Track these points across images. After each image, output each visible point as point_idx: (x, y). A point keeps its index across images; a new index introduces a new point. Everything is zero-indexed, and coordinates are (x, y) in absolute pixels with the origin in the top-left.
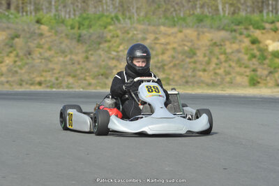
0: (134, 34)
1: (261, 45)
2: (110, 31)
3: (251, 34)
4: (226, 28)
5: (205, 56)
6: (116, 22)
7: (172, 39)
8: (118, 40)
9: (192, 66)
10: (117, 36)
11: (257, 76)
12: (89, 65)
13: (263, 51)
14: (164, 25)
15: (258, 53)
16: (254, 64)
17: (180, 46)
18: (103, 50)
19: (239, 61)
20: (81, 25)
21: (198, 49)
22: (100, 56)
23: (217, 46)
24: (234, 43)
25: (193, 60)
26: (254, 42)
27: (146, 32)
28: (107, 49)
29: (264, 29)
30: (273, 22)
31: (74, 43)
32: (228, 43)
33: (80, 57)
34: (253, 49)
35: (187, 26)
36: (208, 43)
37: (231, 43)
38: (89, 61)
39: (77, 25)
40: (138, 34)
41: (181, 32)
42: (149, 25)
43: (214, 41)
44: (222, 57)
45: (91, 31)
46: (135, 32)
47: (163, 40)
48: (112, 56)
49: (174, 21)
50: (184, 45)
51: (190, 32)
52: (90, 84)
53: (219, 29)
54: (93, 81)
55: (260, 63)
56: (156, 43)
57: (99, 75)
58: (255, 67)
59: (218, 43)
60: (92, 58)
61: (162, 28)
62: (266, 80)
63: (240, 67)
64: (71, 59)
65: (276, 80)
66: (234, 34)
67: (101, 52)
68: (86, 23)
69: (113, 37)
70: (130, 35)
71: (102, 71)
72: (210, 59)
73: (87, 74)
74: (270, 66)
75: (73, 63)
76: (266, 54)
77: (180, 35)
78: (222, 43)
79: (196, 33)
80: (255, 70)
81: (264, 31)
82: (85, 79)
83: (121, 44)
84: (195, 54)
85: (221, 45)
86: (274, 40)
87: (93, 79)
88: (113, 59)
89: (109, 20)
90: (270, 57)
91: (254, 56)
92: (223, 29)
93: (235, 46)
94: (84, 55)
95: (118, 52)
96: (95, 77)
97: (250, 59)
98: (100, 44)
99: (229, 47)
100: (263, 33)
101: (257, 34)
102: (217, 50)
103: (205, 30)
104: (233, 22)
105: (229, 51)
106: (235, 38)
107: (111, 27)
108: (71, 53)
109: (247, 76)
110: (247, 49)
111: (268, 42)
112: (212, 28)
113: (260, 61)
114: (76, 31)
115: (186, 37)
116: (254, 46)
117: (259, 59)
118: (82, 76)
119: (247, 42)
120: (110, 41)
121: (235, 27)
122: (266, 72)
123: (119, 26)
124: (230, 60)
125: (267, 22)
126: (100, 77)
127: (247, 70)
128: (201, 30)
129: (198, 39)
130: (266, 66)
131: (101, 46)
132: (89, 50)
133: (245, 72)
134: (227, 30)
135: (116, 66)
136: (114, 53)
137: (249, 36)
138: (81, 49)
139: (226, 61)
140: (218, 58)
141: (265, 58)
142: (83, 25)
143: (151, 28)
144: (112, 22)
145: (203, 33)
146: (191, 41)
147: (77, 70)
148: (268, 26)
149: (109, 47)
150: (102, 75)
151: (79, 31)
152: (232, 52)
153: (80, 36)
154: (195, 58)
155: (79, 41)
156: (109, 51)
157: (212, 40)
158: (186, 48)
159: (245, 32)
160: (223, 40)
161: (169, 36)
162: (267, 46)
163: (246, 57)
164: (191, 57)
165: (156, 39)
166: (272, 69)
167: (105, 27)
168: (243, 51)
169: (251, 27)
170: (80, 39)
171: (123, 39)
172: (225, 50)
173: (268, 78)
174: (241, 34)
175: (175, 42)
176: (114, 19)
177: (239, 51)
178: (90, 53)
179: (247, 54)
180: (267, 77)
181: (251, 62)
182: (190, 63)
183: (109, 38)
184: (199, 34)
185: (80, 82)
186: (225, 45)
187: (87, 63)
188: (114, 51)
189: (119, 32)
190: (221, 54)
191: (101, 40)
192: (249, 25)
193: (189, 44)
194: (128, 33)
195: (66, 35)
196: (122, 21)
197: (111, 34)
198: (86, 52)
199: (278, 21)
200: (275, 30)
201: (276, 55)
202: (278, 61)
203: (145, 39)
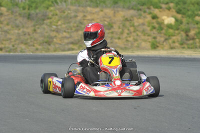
0: (69, 13)
1: (159, 20)
2: (51, 11)
3: (152, 12)
4: (135, 8)
5: (119, 28)
6: (56, 4)
7: (95, 16)
8: (57, 17)
9: (110, 35)
10: (56, 15)
11: (156, 42)
12: (36, 36)
13: (161, 24)
14: (90, 6)
15: (157, 26)
16: (154, 33)
17: (101, 21)
18: (47, 25)
19: (143, 31)
20: (30, 7)
21: (115, 23)
22: (44, 29)
23: (128, 21)
24: (140, 18)
25: (111, 31)
26: (154, 17)
27: (77, 11)
28: (49, 24)
29: (161, 8)
30: (167, 3)
31: (25, 20)
32: (135, 19)
33: (30, 30)
34: (153, 23)
35: (107, 7)
36: (122, 19)
37: (138, 19)
38: (36, 33)
39: (27, 7)
40: (71, 13)
41: (102, 11)
42: (79, 6)
43: (126, 17)
44: (132, 29)
45: (38, 11)
46: (69, 12)
47: (89, 17)
48: (53, 29)
49: (97, 3)
50: (105, 20)
51: (109, 11)
52: (37, 49)
53: (129, 8)
54: (40, 47)
55: (159, 33)
56: (84, 20)
57: (43, 43)
58: (155, 35)
59: (129, 19)
60: (38, 31)
61: (89, 9)
62: (163, 45)
63: (144, 35)
64: (23, 32)
65: (170, 45)
66: (140, 12)
67: (45, 26)
68: (34, 5)
69: (53, 15)
70: (66, 13)
71: (46, 40)
72: (123, 30)
73: (35, 42)
74: (165, 35)
75: (25, 34)
76: (162, 26)
77: (101, 14)
78: (132, 19)
79: (113, 12)
80: (155, 38)
81: (161, 10)
82: (34, 46)
83: (59, 20)
84: (112, 27)
85: (131, 20)
86: (168, 16)
87: (40, 45)
88: (53, 31)
89: (50, 3)
90: (165, 28)
91: (154, 28)
92: (132, 9)
93: (141, 21)
94: (33, 28)
95: (57, 26)
96: (41, 44)
97: (151, 30)
98: (44, 20)
99: (137, 22)
100: (160, 11)
101: (156, 12)
102: (128, 24)
103: (119, 9)
104: (139, 4)
105: (136, 24)
106: (140, 15)
107: (52, 8)
108: (23, 27)
109: (150, 42)
110: (150, 23)
111: (164, 17)
112: (124, 8)
113: (159, 31)
114: (26, 11)
115: (106, 14)
116: (154, 21)
117: (158, 30)
118: (31, 43)
119: (149, 18)
120: (51, 18)
121: (140, 7)
122: (163, 39)
123: (58, 7)
124: (137, 30)
125: (163, 3)
126: (45, 44)
127: (150, 38)
128: (116, 9)
129: (114, 16)
130: (162, 35)
131: (45, 22)
132: (36, 25)
133: (148, 39)
134: (135, 9)
135: (56, 36)
136: (54, 27)
137: (150, 13)
138: (30, 24)
139: (134, 32)
140: (128, 30)
141: (162, 29)
142: (32, 7)
143: (81, 9)
144: (53, 5)
145: (118, 11)
146: (110, 18)
147: (28, 39)
148: (163, 6)
149: (51, 23)
150: (46, 42)
151: (29, 11)
152: (139, 25)
153: (29, 15)
154: (112, 30)
155: (28, 18)
156: (50, 25)
157: (124, 17)
158: (106, 23)
159: (148, 11)
160: (132, 17)
161: (93, 14)
162: (163, 20)
163: (149, 29)
164: (109, 29)
165: (85, 16)
166: (167, 37)
167: (48, 8)
168: (147, 24)
169: (152, 7)
170: (29, 17)
171: (61, 17)
172: (134, 23)
173: (165, 43)
174: (145, 12)
175: (98, 19)
176: (54, 2)
177: (143, 24)
178: (37, 26)
179: (149, 26)
180: (163, 42)
181: (152, 32)
182: (108, 33)
183: (50, 16)
184: (115, 13)
185: (30, 47)
186: (133, 20)
187: (34, 34)
188: (54, 25)
189: (58, 12)
190: (131, 26)
191: (45, 17)
192: (151, 5)
193: (108, 20)
194: (64, 13)
195: (20, 14)
196: (60, 4)
197: (52, 13)
198: (34, 26)
199: (172, 2)
200: (169, 9)
201: (170, 26)
202: (171, 31)
203: (76, 16)
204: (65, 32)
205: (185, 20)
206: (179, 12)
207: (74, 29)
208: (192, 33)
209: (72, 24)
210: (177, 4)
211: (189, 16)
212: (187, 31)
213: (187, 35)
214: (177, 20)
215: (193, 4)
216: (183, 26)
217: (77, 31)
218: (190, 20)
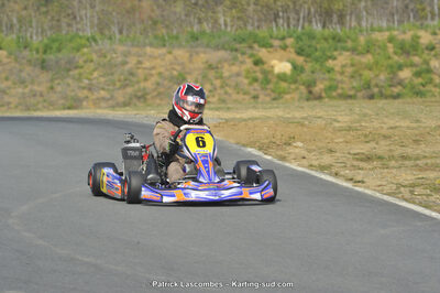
0: (112, 58)
1: (265, 67)
2: (84, 55)
3: (255, 53)
4: (226, 46)
5: (197, 81)
6: (93, 44)
7: (158, 62)
8: (92, 65)
10: (92, 61)
12: (53, 97)
13: (267, 73)
14: (151, 45)
15: (260, 76)
16: (255, 90)
17: (167, 70)
18: (73, 78)
19: (237, 86)
20: (47, 48)
21: (189, 73)
22: (68, 85)
23: (213, 69)
24: (234, 64)
26: (257, 63)
27: (127, 54)
28: (77, 77)
29: (271, 46)
30: (283, 38)
31: (37, 70)
32: (226, 66)
33: (43, 88)
34: (256, 72)
35: (180, 46)
36: (202, 66)
37: (230, 65)
38: (55, 92)
39: (42, 49)
40: (117, 57)
41: (170, 53)
42: (132, 46)
43: (210, 63)
44: (218, 83)
45: (60, 55)
46: (114, 55)
47: (147, 64)
48: (83, 85)
49: (164, 40)
50: (173, 69)
51: (181, 53)
53: (217, 48)
55: (262, 89)
56: (138, 68)
58: (256, 93)
59: (214, 66)
60: (59, 89)
61: (148, 50)
63: (238, 93)
64: (31, 91)
66: (234, 53)
67: (70, 81)
68: (55, 46)
69: (86, 62)
70: (108, 59)
74: (273, 91)
75: (35, 95)
76: (270, 76)
77: (169, 58)
78: (219, 66)
79: (187, 55)
80: (255, 97)
81: (271, 50)
83: (95, 70)
85: (217, 68)
86: (281, 60)
88: (84, 88)
89: (84, 41)
90: (275, 80)
91: (256, 80)
92: (223, 48)
93: (235, 69)
94: (49, 85)
95: (90, 80)
97: (250, 84)
98: (69, 70)
99: (227, 70)
100: (269, 52)
101: (263, 53)
102: (212, 74)
103: (200, 49)
104: (234, 40)
105: (226, 74)
106: (235, 58)
107: (85, 50)
108: (33, 83)
110: (249, 72)
111: (274, 62)
112: (208, 46)
113: (262, 86)
114: (40, 55)
115: (176, 59)
116: (257, 68)
117: (261, 83)
119: (249, 63)
120: (82, 67)
121: (237, 46)
123: (96, 47)
124: (227, 85)
125: (276, 38)
127: (246, 97)
128: (194, 50)
129: (191, 61)
130: (268, 91)
131: (71, 73)
132: (56, 79)
133: (244, 99)
134: (226, 50)
135: (86, 97)
136: (86, 81)
137: (252, 56)
138: (45, 77)
139: (222, 87)
140: (212, 84)
141: (268, 82)
142: (51, 48)
143: (134, 50)
144: (88, 44)
145: (197, 53)
146: (182, 64)
147: (38, 103)
148: (276, 43)
149: (80, 75)
150: (69, 108)
151: (44, 56)
152: (230, 77)
153: (43, 61)
155: (43, 68)
156: (79, 79)
157: (207, 62)
158: (175, 73)
159: (249, 52)
160: (220, 61)
161: (156, 58)
162: (273, 67)
163: (247, 81)
165: (140, 62)
166: (276, 95)
167: (78, 50)
168: (243, 74)
169: (256, 46)
170: (44, 66)
171: (99, 64)
172: (222, 73)
174: (243, 54)
175: (162, 66)
176: (91, 40)
177: (238, 74)
178: (57, 81)
179: (247, 78)
181: (252, 87)
183: (81, 63)
184: (191, 55)
186: (222, 68)
187: (51, 94)
188: (86, 78)
189: (94, 56)
190: (217, 78)
191: (71, 66)
192: (254, 42)
193: (179, 68)
194: (105, 57)
195: (29, 61)
196: (100, 42)
197: (84, 58)
198: (52, 80)
199: (290, 37)
200: (284, 48)
201: (282, 77)
202: (284, 85)
203: (125, 63)
204: (103, 89)
205: (308, 67)
206: (300, 52)
207: (118, 84)
208: (319, 88)
209: (116, 77)
210: (299, 38)
211: (317, 60)
212: (310, 85)
213: (310, 92)
214: (295, 67)
215: (326, 39)
216: (304, 77)
217: (125, 86)
218: (317, 66)
